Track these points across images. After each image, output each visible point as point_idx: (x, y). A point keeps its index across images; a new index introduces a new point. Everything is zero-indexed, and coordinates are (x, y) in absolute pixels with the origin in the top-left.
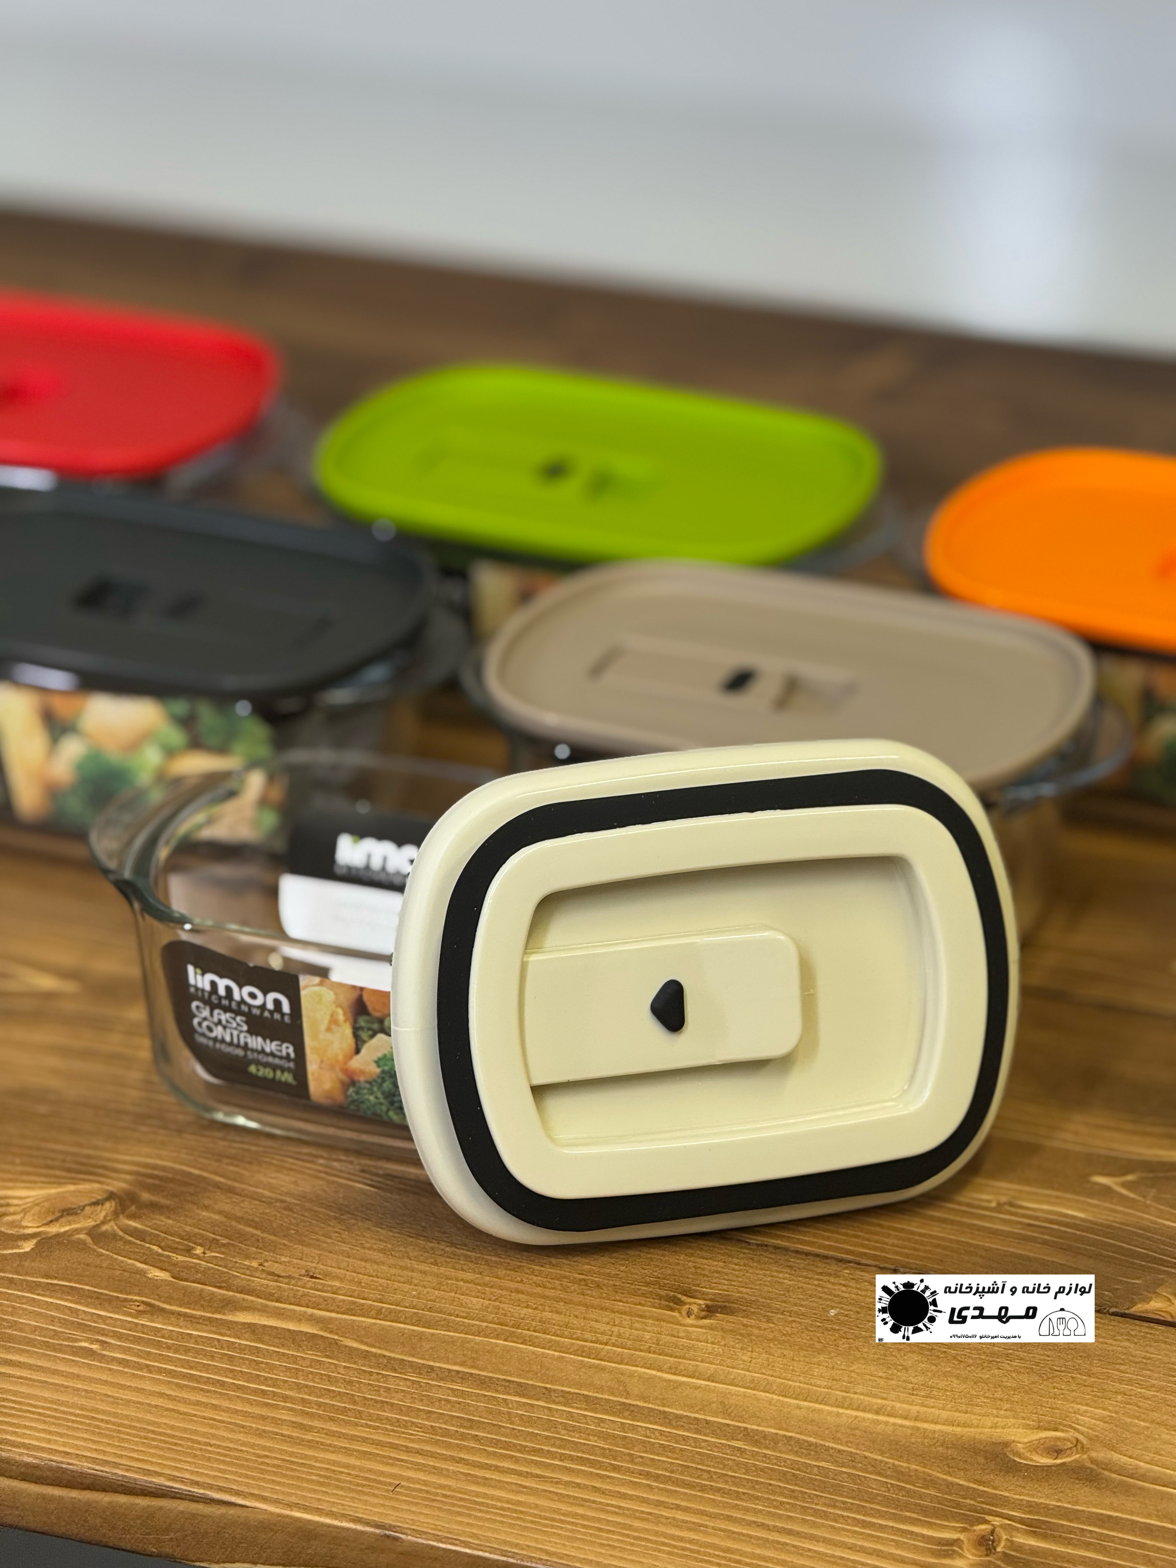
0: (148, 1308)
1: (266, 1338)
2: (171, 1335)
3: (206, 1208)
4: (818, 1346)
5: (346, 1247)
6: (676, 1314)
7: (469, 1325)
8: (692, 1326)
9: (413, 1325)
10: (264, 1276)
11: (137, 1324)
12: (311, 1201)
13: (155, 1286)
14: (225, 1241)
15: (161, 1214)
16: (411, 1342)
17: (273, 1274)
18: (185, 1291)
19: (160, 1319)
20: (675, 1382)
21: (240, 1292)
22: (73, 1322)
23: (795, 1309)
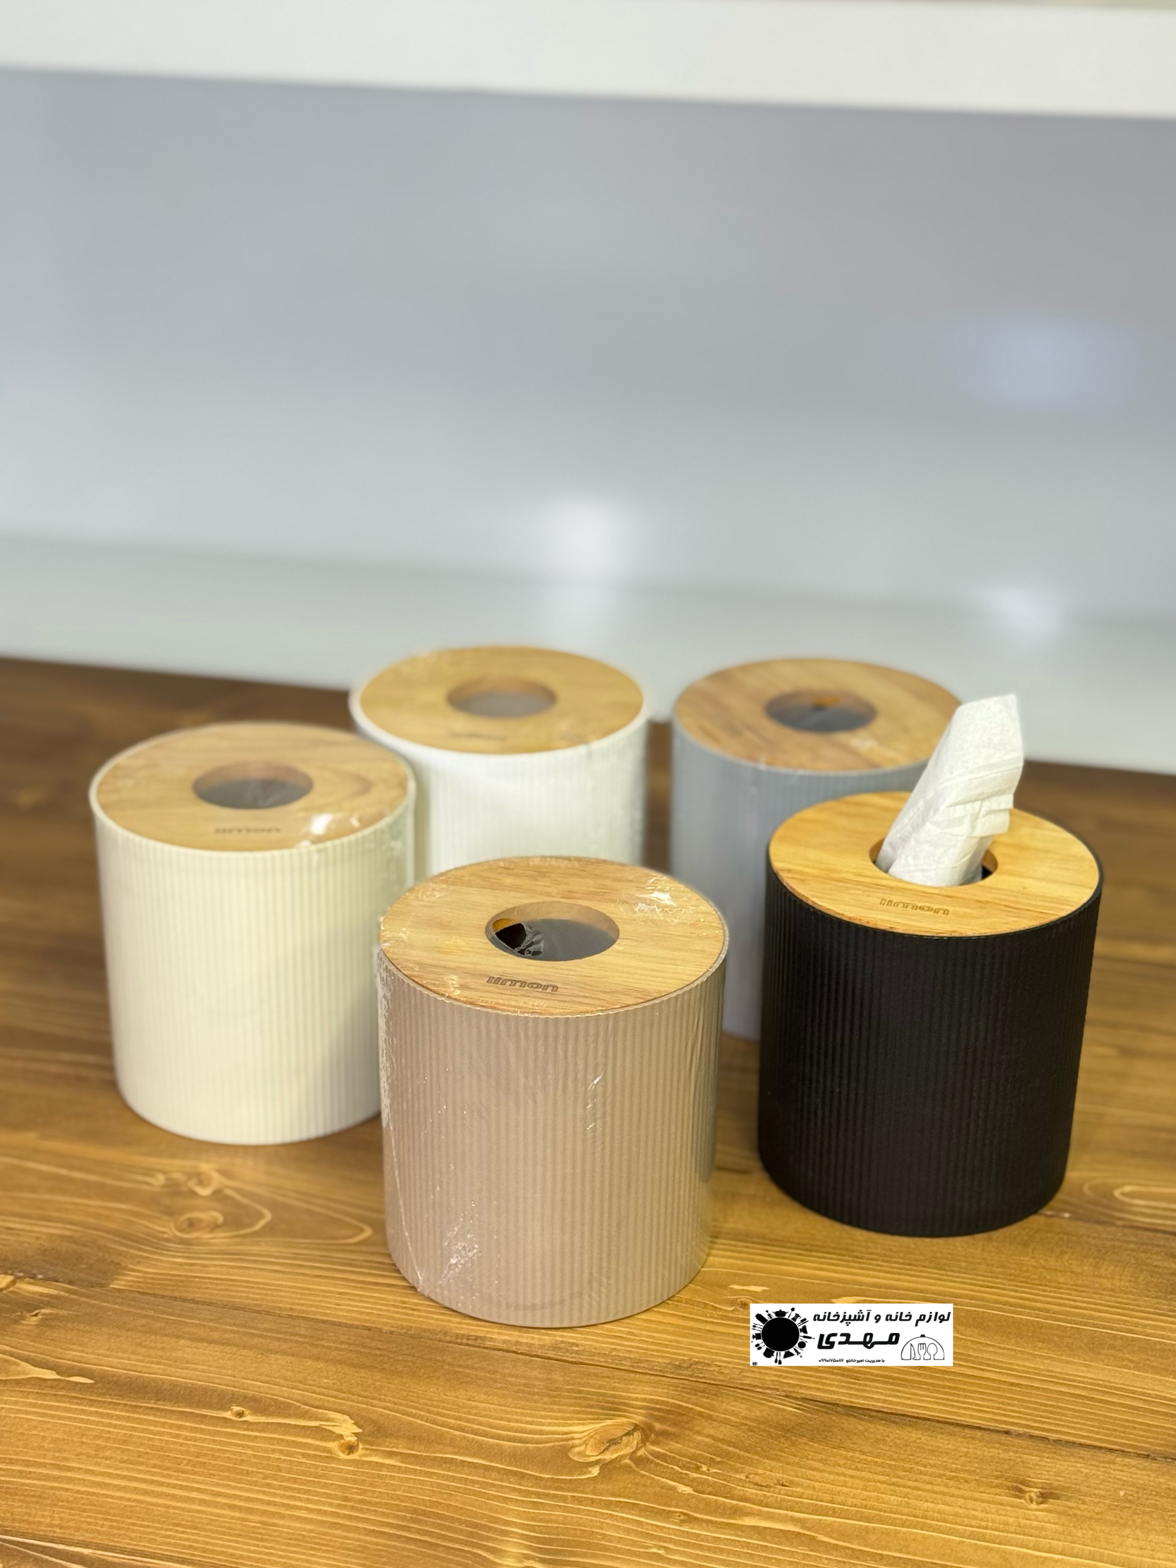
0: (686, 1518)
1: (769, 1538)
2: (706, 1539)
3: (698, 1433)
4: (1122, 1521)
5: (797, 1460)
6: (1023, 1501)
7: (894, 1518)
8: (1036, 1510)
9: (859, 1520)
10: (752, 1486)
11: (683, 1532)
12: (763, 1423)
13: (685, 1498)
14: (719, 1459)
15: (672, 1440)
16: (862, 1535)
17: (756, 1484)
18: (708, 1503)
19: (696, 1526)
20: (1041, 1557)
21: (741, 1500)
22: (642, 1532)
23: (1097, 1492)
